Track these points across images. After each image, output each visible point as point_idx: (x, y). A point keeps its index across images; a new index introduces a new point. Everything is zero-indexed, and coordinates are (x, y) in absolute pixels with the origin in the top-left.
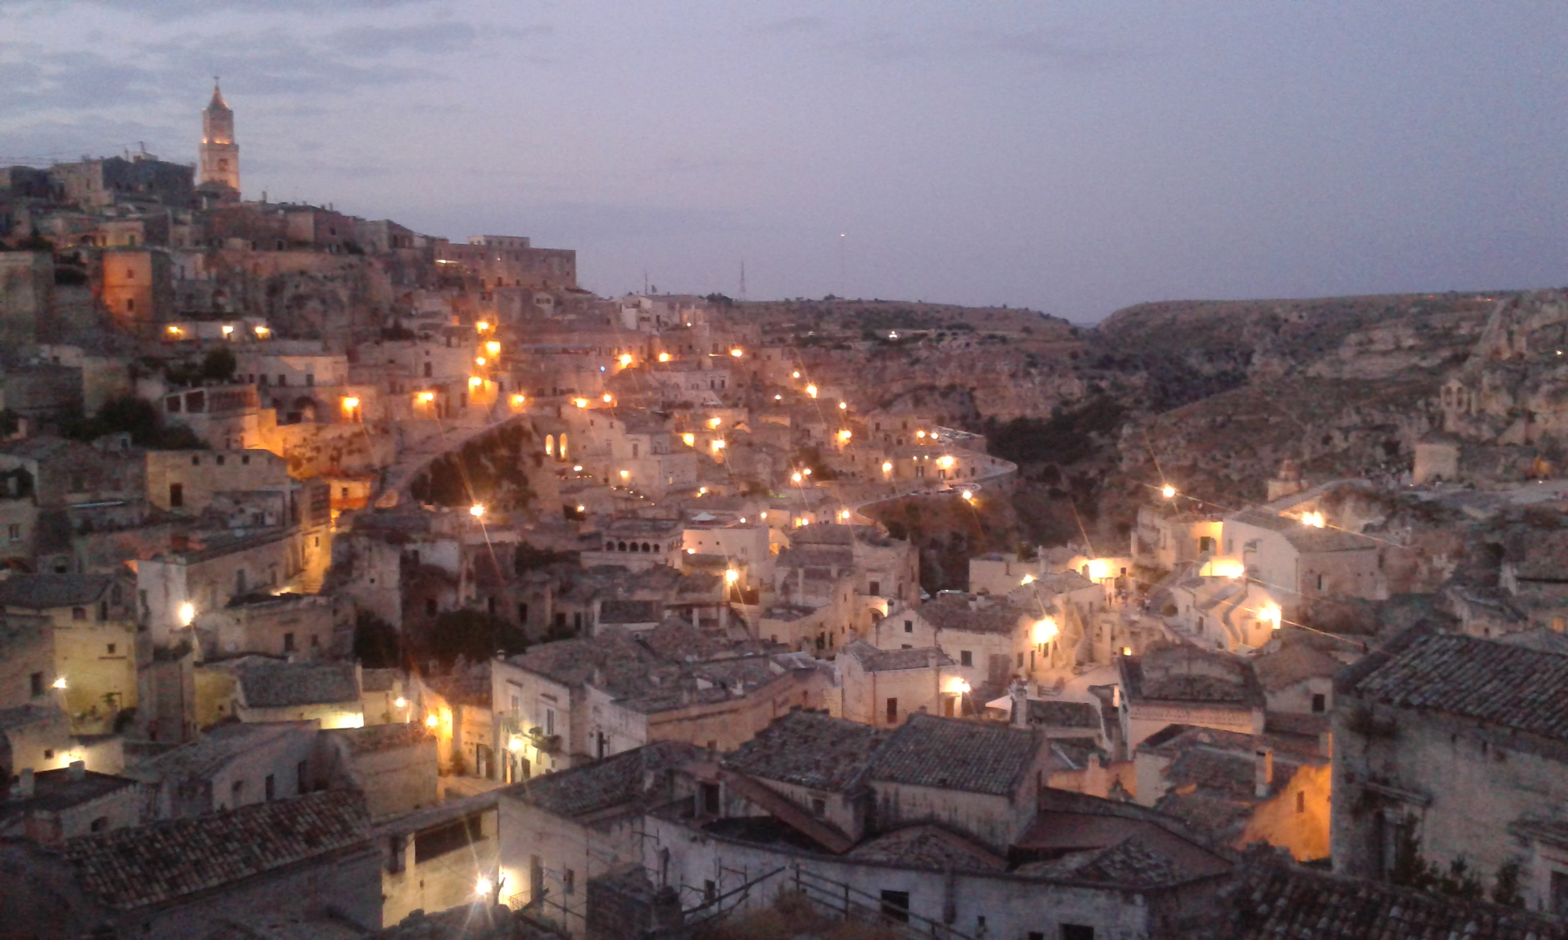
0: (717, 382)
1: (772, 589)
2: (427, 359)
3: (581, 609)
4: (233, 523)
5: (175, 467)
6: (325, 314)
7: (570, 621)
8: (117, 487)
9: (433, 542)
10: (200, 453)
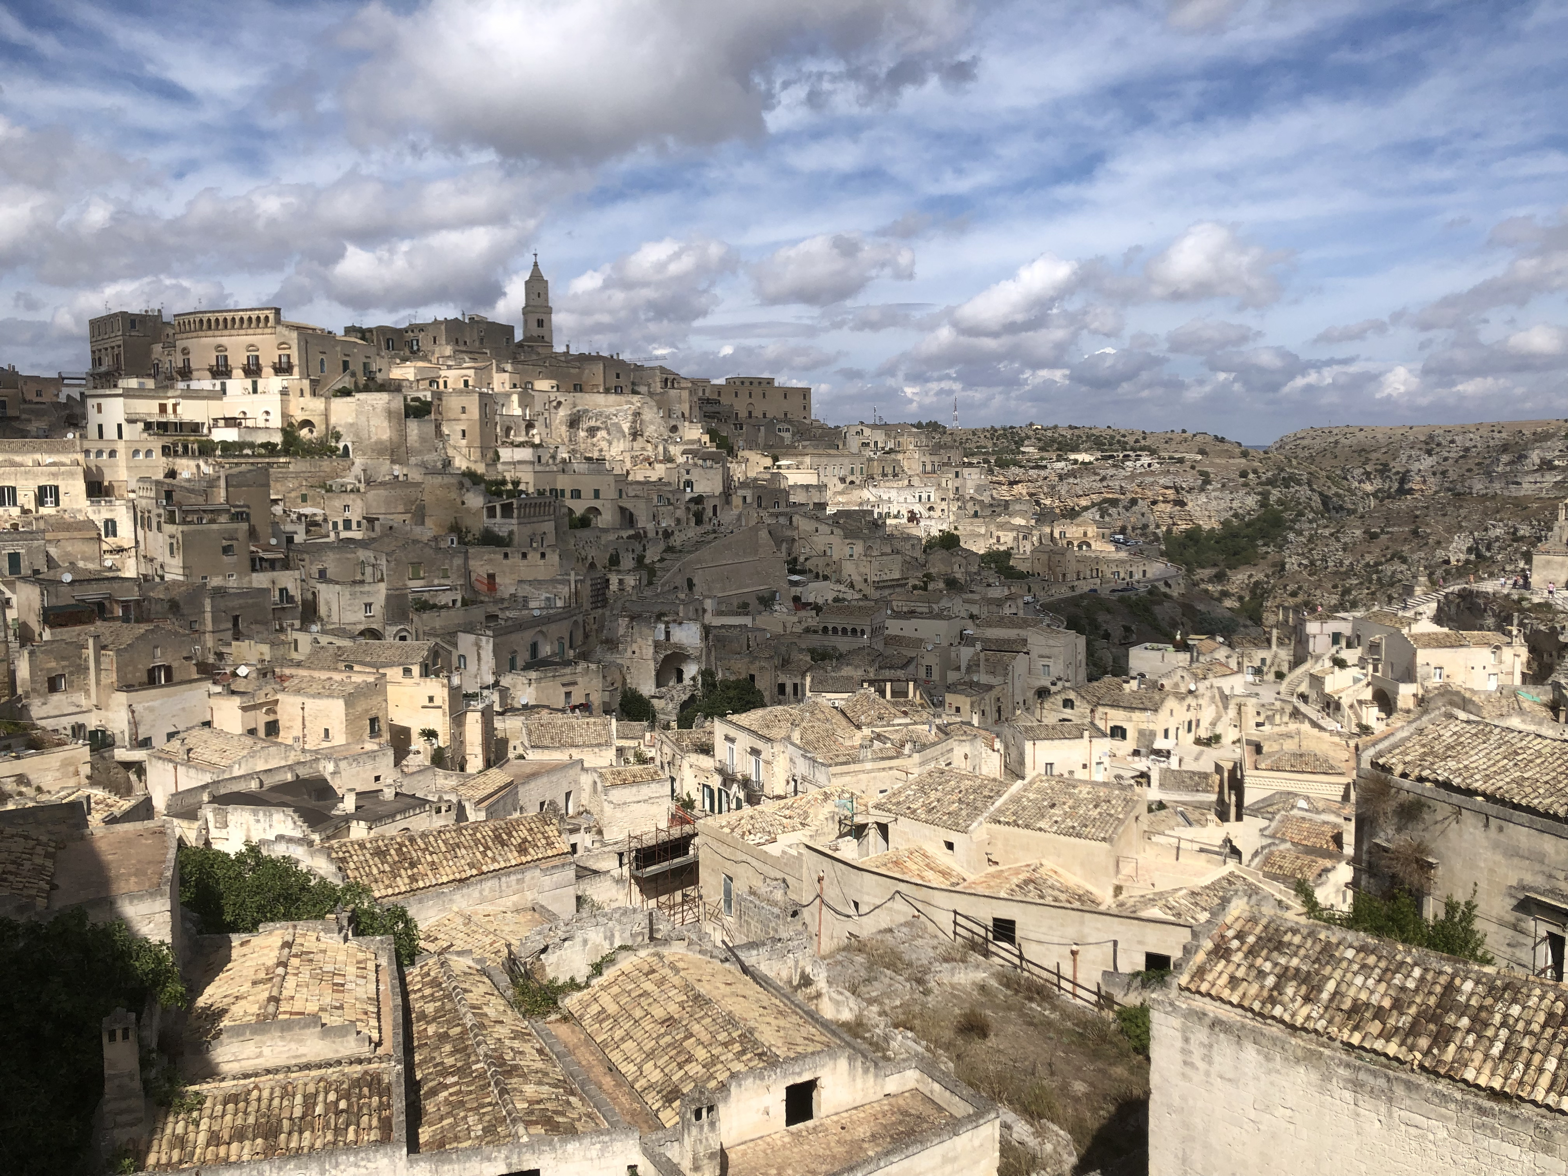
0: (924, 496)
1: (958, 668)
2: (687, 477)
3: (798, 681)
4: (532, 605)
5: (490, 561)
6: (610, 443)
7: (789, 689)
8: (446, 577)
9: (680, 624)
10: (508, 550)
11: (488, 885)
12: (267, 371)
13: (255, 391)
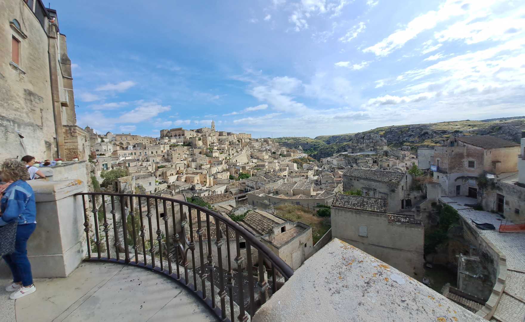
5: (210, 159)
8: (205, 161)
9: (237, 166)
11: (224, 202)
12: (181, 135)
13: (180, 138)
